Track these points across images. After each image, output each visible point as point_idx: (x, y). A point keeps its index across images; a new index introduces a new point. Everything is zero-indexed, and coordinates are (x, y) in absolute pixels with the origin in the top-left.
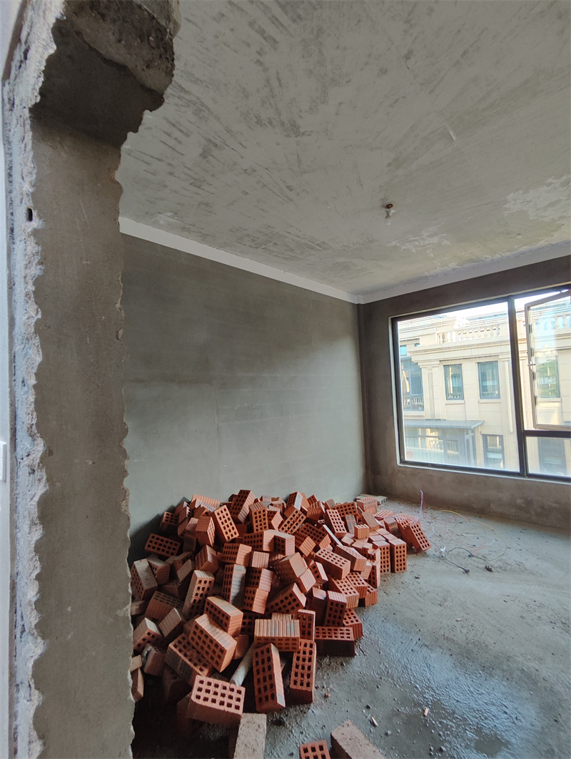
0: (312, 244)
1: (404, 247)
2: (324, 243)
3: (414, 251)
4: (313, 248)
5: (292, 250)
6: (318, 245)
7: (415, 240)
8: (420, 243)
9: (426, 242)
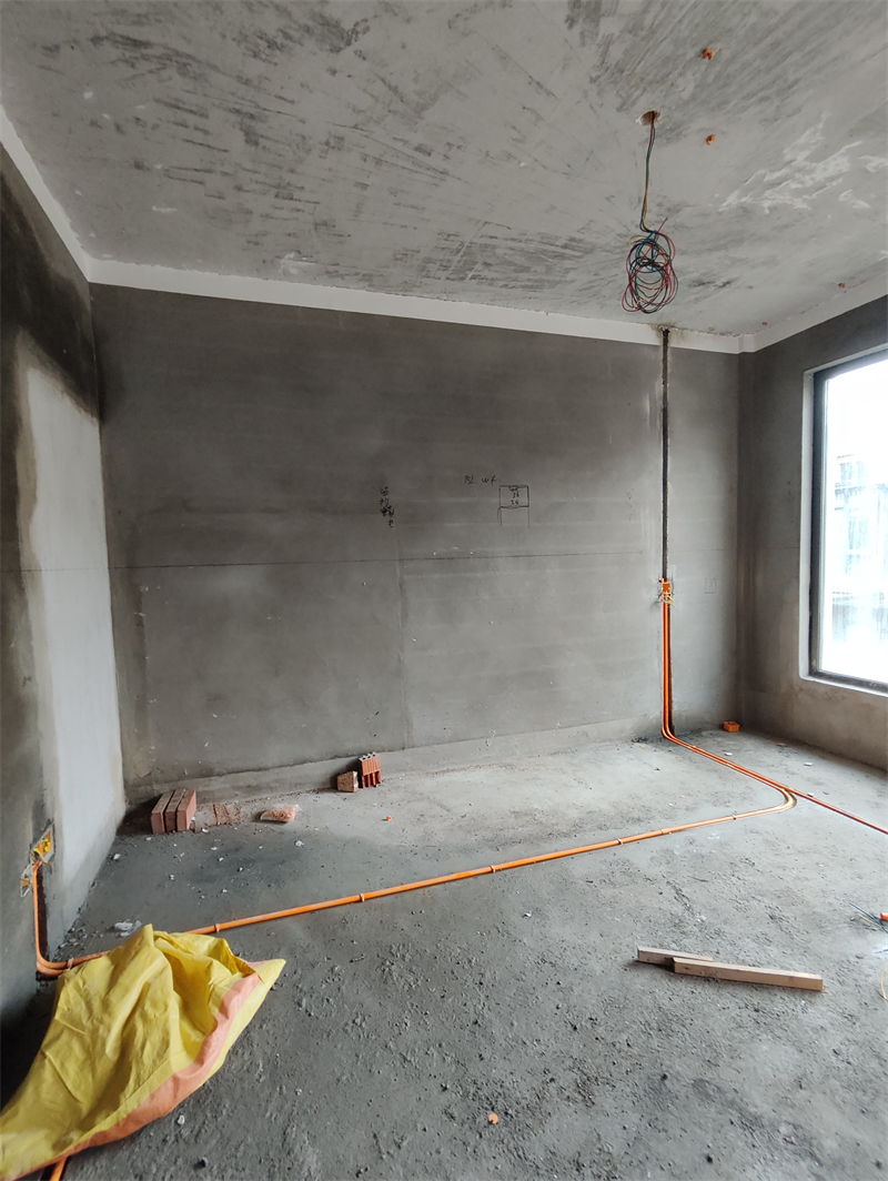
0: (553, 248)
1: (767, 204)
2: (572, 240)
3: (799, 204)
4: (562, 256)
5: (527, 269)
6: (565, 247)
7: (785, 178)
8: (803, 183)
9: (819, 176)
